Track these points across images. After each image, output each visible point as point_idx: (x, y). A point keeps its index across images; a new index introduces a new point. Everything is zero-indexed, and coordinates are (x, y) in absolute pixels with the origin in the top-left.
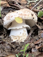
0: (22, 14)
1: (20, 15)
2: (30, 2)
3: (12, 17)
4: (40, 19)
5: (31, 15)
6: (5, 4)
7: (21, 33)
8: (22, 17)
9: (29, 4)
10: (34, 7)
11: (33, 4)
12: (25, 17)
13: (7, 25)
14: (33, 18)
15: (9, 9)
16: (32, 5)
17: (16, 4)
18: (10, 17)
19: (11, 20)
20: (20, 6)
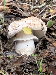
0: (30, 23)
1: (28, 25)
2: (33, 7)
3: (19, 26)
4: (50, 29)
5: (41, 25)
6: (7, 9)
7: (28, 46)
8: (31, 27)
9: (32, 10)
10: (39, 14)
11: (37, 10)
12: (34, 28)
13: (13, 35)
14: (43, 29)
15: (11, 15)
16: (36, 12)
17: (19, 10)
18: (17, 27)
19: (17, 30)
20: (23, 12)
